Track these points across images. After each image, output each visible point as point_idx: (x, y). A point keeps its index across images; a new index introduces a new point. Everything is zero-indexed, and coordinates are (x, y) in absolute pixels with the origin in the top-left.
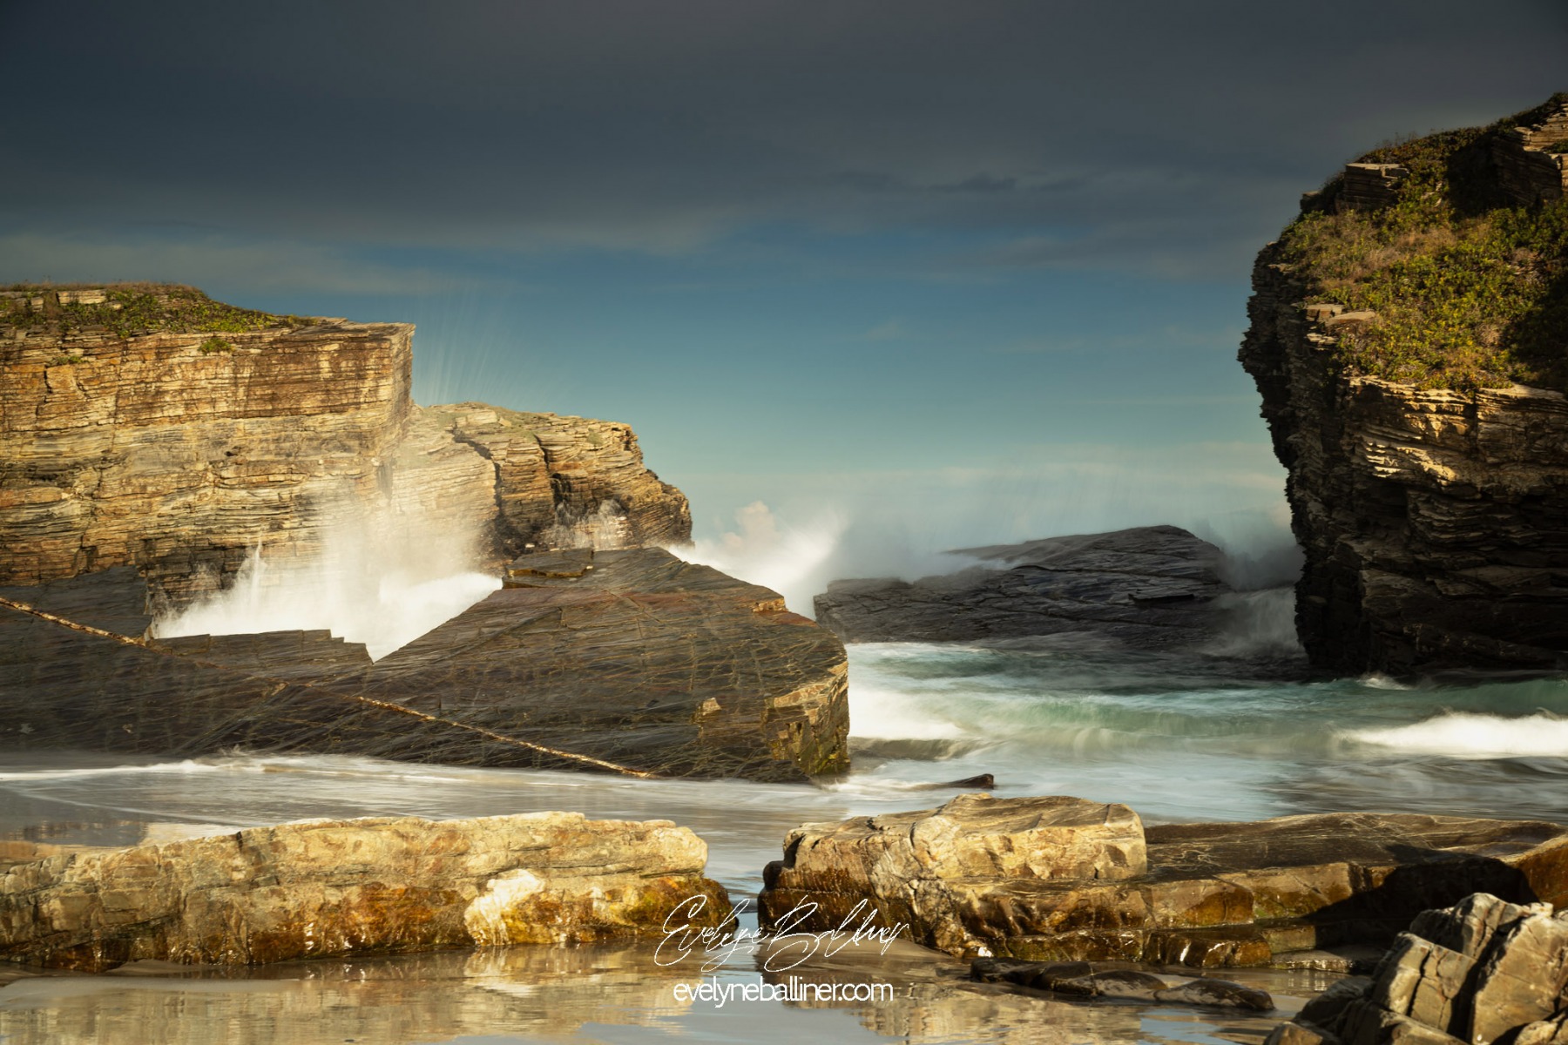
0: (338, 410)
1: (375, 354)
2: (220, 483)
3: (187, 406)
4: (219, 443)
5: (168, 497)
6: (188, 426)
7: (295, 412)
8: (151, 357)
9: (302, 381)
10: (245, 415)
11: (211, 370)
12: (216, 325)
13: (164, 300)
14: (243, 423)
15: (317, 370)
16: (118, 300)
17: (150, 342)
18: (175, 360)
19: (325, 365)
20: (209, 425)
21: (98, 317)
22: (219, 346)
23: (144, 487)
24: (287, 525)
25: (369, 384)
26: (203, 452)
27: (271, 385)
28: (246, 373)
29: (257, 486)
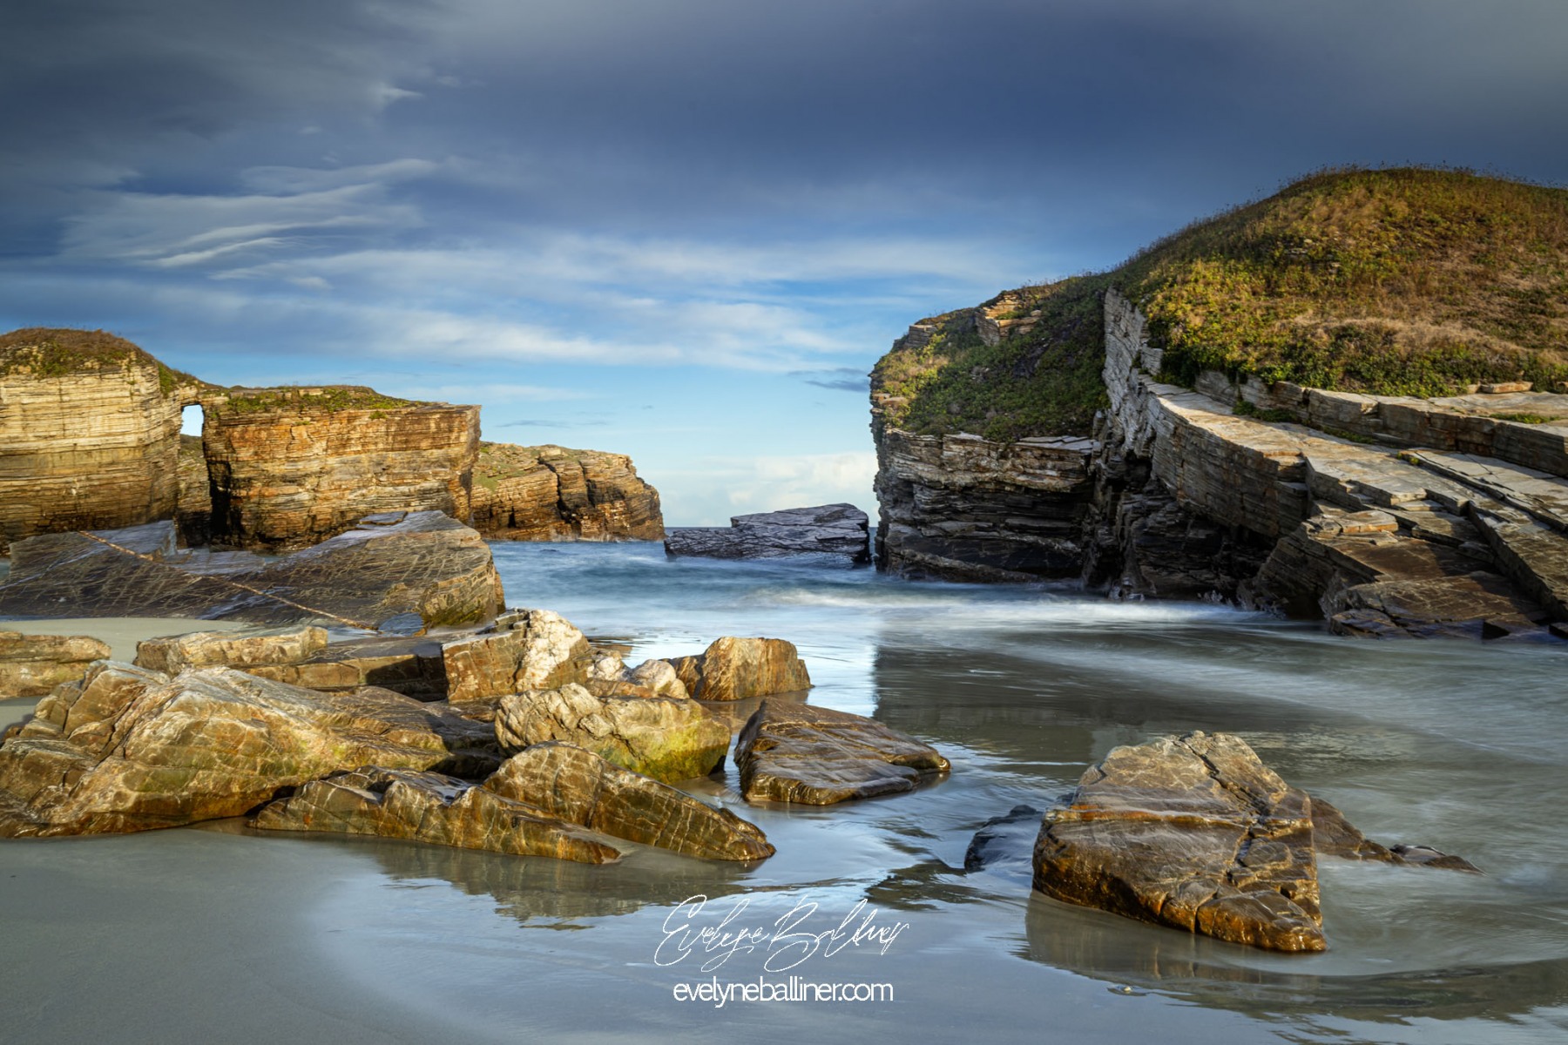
0: (441, 447)
1: (458, 420)
2: (379, 483)
3: (363, 445)
4: (379, 464)
5: (353, 491)
6: (363, 456)
7: (418, 448)
8: (345, 422)
9: (421, 433)
10: (392, 450)
11: (375, 428)
12: (378, 405)
13: (352, 394)
14: (391, 454)
15: (429, 428)
16: (329, 393)
17: (345, 414)
18: (357, 423)
19: (433, 425)
20: (374, 455)
21: (319, 402)
22: (379, 416)
23: (340, 486)
24: (413, 504)
25: (454, 435)
26: (371, 468)
27: (406, 435)
28: (393, 429)
29: (398, 485)
